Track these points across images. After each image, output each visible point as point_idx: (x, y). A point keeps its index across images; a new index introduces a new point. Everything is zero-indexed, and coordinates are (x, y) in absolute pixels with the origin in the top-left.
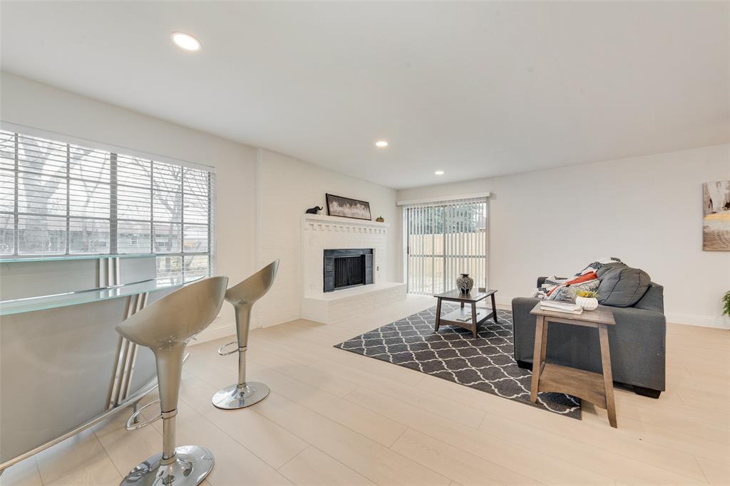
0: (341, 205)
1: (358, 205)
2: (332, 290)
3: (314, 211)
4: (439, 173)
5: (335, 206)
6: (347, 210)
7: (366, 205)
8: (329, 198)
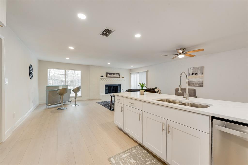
0: (110, 75)
1: (116, 74)
2: (108, 93)
3: (102, 77)
4: (132, 66)
5: (108, 75)
6: (112, 76)
7: (119, 74)
8: (107, 73)
